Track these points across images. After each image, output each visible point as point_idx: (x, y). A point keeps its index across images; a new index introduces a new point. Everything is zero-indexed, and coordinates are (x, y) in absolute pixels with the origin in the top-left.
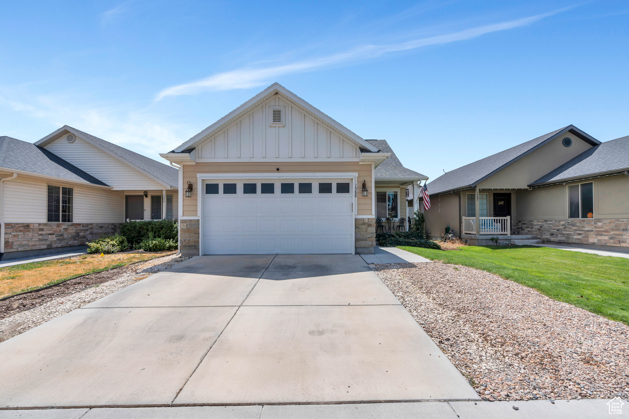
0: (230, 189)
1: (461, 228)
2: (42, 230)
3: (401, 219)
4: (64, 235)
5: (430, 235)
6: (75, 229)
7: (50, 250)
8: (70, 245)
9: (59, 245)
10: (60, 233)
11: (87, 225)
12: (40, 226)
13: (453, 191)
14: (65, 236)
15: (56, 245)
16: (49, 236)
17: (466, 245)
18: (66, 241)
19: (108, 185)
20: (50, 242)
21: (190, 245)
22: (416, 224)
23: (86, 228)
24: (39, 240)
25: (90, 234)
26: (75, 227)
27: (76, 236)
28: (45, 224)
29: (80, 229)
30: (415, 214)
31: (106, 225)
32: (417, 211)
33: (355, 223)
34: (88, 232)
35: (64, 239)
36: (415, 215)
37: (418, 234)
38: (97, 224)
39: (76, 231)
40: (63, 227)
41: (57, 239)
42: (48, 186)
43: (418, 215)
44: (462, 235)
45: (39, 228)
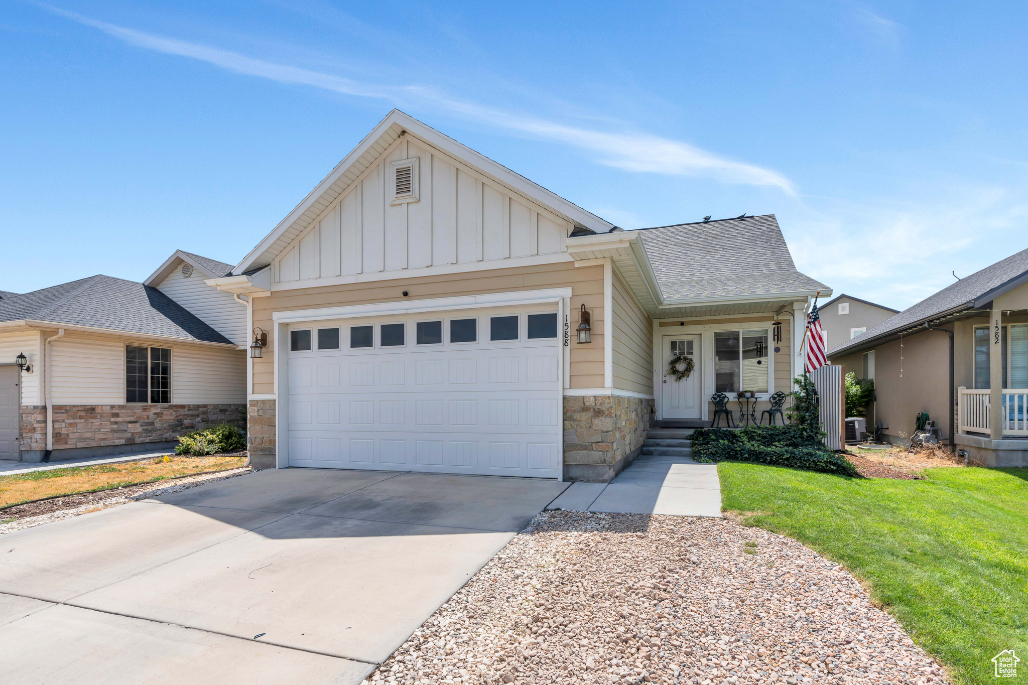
0: (329, 339)
1: (955, 417)
2: (117, 415)
3: (776, 394)
4: (155, 423)
5: (886, 432)
6: (174, 413)
7: (131, 447)
8: (166, 438)
9: (147, 440)
10: (147, 421)
11: (198, 407)
12: (113, 409)
13: (931, 321)
14: (158, 425)
15: (141, 439)
16: (130, 425)
17: (958, 463)
18: (159, 433)
19: (232, 341)
20: (130, 434)
21: (263, 447)
22: (797, 408)
23: (194, 413)
24: (111, 432)
25: (203, 421)
26: (175, 411)
27: (177, 426)
28: (121, 407)
29: (184, 413)
30: (797, 382)
31: (232, 407)
32: (802, 376)
33: (564, 407)
34: (199, 419)
35: (155, 430)
36: (796, 385)
37: (802, 434)
38: (215, 406)
39: (176, 417)
40: (154, 410)
41: (144, 430)
42: (127, 347)
43: (806, 386)
44: (956, 435)
45: (112, 413)
